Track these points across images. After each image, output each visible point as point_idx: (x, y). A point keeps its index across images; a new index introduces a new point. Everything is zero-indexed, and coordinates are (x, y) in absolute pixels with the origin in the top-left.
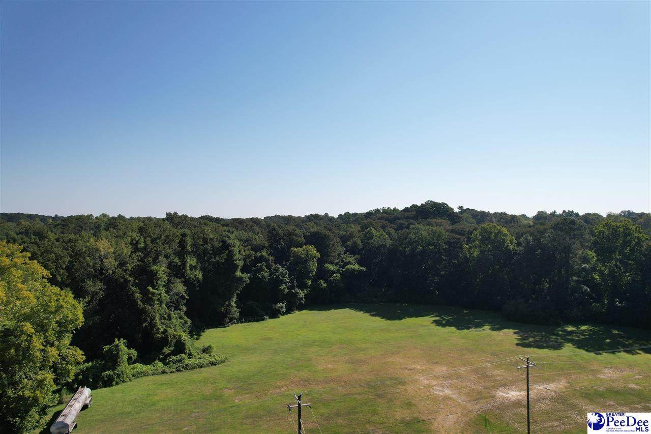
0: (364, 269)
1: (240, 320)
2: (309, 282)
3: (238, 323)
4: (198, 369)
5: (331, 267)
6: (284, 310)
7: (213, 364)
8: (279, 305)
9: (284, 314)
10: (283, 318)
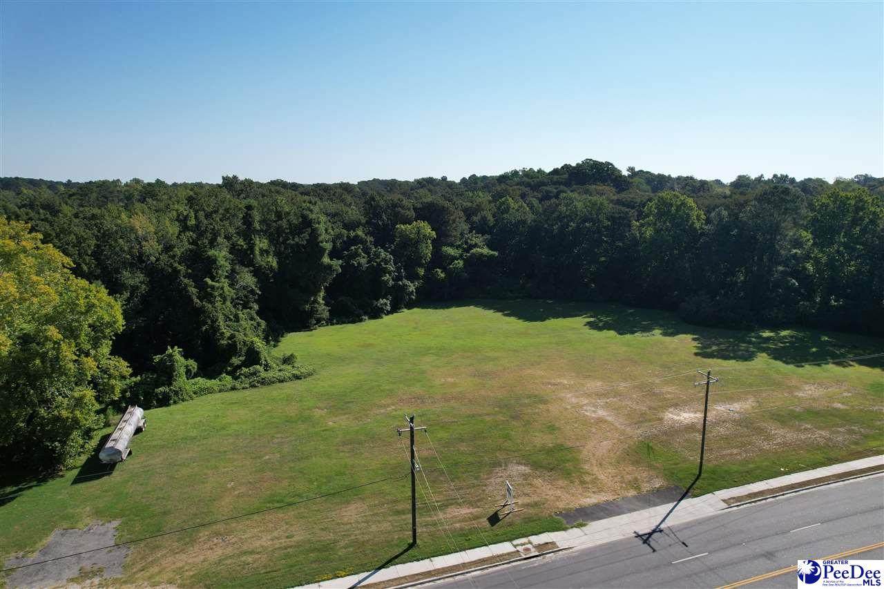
0: (496, 253)
1: (330, 322)
2: (421, 272)
3: (327, 325)
4: (278, 384)
5: (450, 251)
6: (389, 308)
7: (297, 377)
8: (382, 301)
9: (388, 313)
10: (386, 319)
